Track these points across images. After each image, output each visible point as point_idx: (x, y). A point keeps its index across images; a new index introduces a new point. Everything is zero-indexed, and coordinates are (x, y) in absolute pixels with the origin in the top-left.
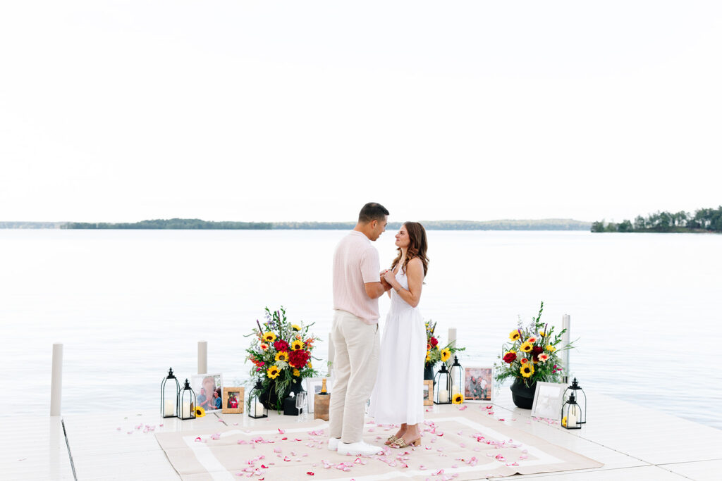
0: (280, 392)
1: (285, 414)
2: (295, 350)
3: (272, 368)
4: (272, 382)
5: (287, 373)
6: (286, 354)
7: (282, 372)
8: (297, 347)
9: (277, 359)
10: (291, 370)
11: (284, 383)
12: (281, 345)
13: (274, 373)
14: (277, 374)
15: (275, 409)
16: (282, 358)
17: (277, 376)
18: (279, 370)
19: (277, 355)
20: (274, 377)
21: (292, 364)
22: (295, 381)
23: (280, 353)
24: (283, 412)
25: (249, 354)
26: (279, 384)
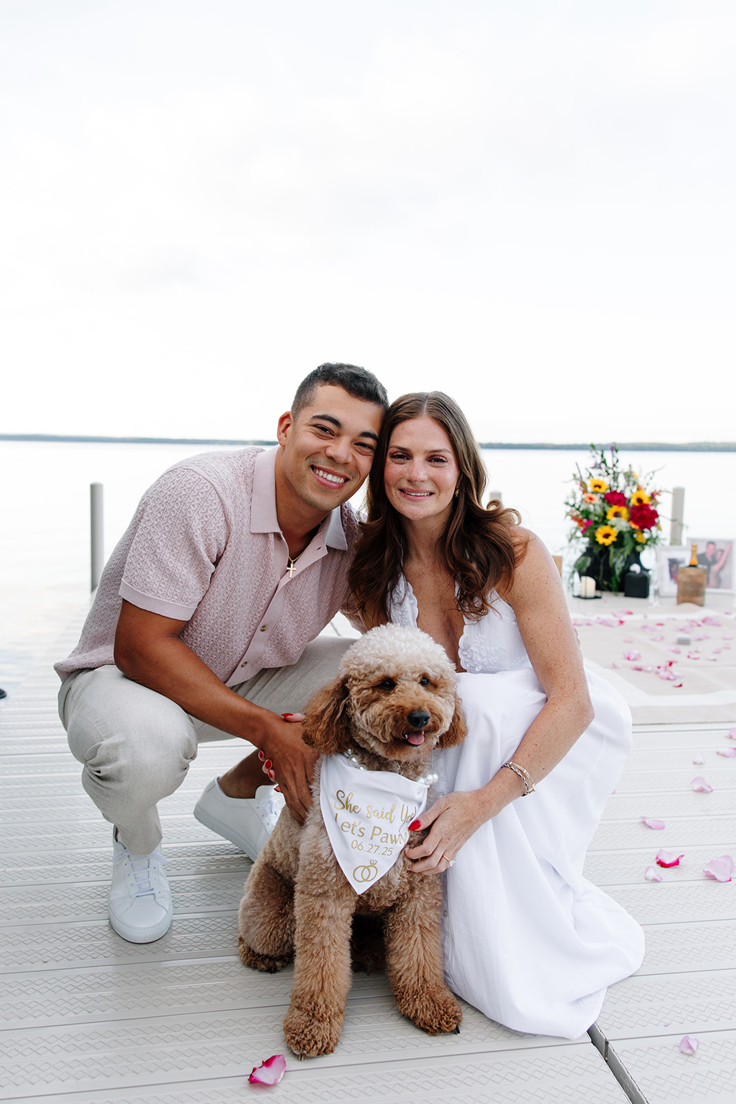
0: (618, 562)
1: (627, 595)
2: (637, 504)
3: (602, 530)
4: (605, 549)
5: (627, 536)
6: (624, 511)
7: (620, 536)
8: (639, 500)
9: (610, 516)
10: (632, 532)
11: (622, 553)
12: (614, 498)
13: (607, 536)
14: (612, 539)
15: (609, 589)
16: (616, 515)
17: (613, 542)
18: (614, 532)
19: (611, 510)
20: (608, 542)
21: (636, 522)
22: (638, 548)
23: (615, 508)
24: (622, 594)
25: (568, 509)
26: (615, 553)
